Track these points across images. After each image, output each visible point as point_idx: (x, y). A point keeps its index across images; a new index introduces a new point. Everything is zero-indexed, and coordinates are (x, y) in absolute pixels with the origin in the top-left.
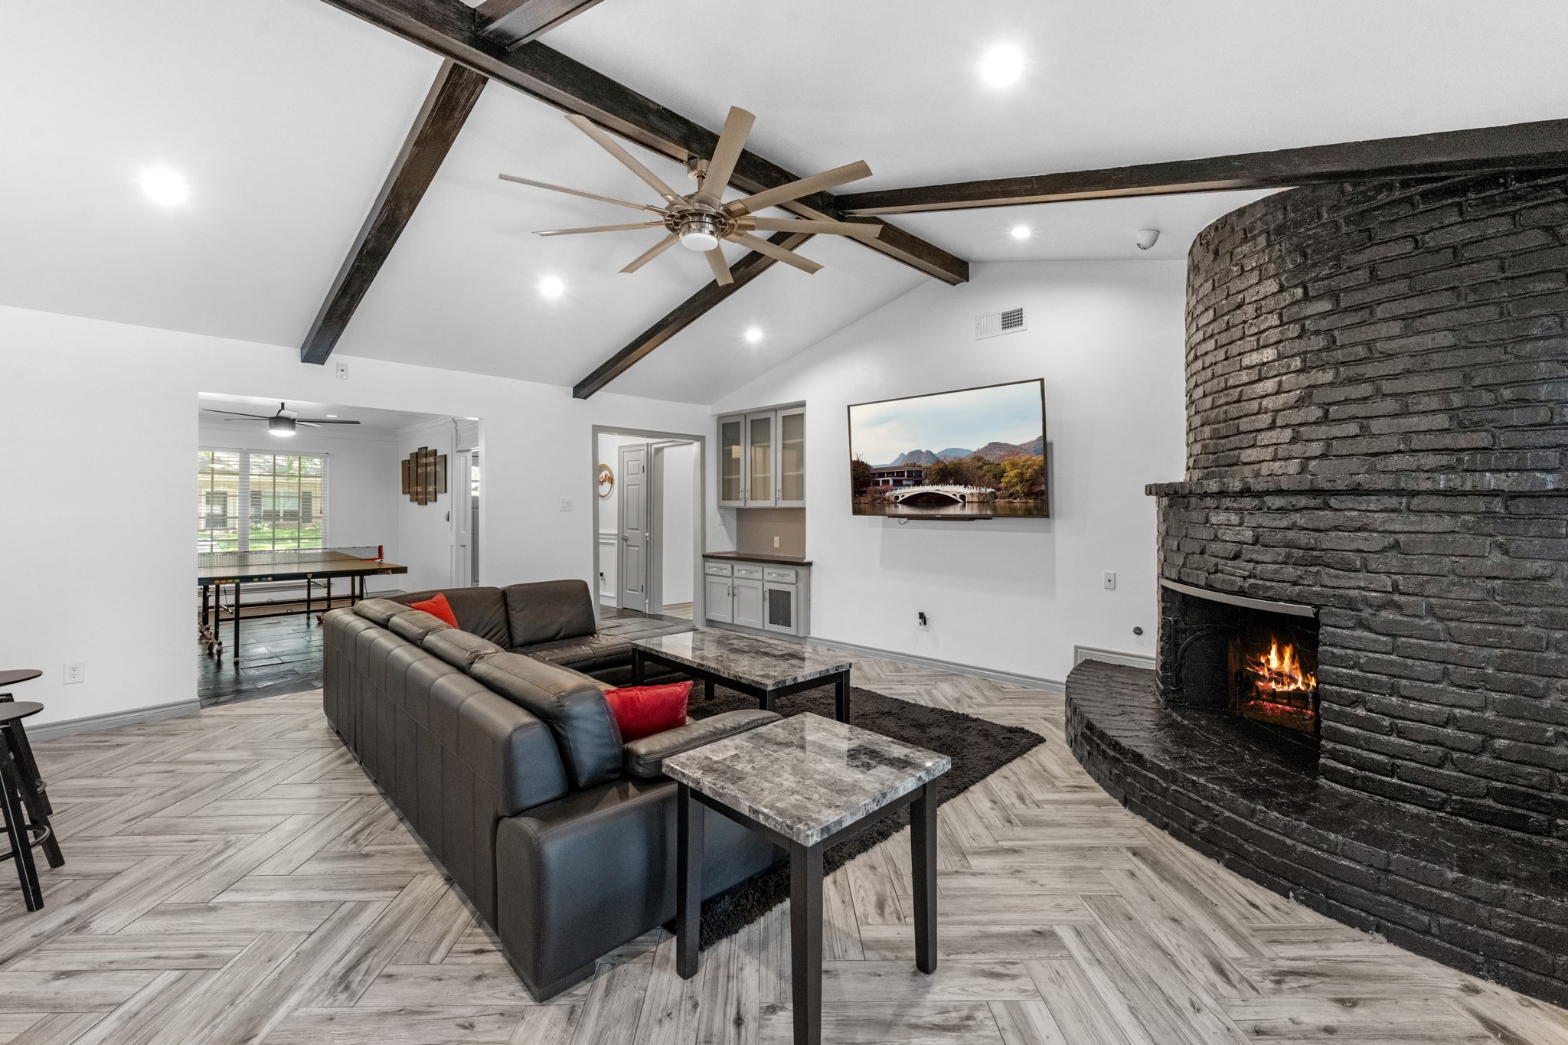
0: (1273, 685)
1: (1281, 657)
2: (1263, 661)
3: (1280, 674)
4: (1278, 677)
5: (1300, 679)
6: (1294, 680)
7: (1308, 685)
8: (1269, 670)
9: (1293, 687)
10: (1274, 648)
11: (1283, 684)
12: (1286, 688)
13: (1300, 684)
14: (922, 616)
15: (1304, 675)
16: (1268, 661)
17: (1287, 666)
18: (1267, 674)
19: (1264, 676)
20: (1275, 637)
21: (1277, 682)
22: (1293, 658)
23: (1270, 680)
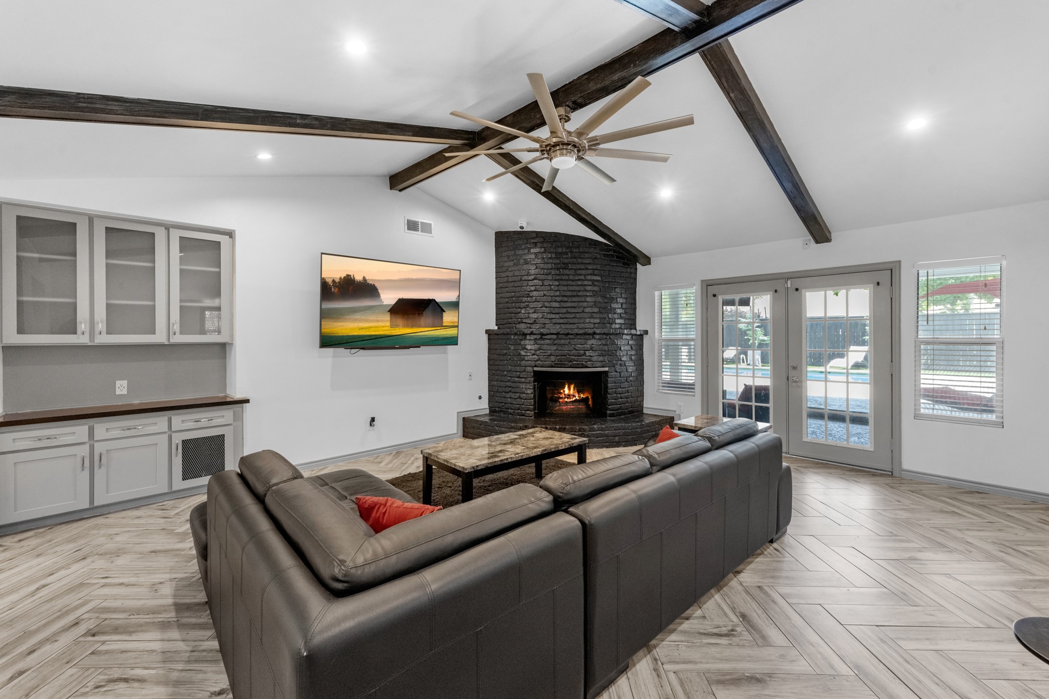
0: (566, 400)
1: (569, 389)
2: (562, 391)
3: (569, 395)
4: (569, 396)
5: (577, 395)
6: (574, 396)
7: (580, 397)
8: (564, 394)
9: (574, 399)
10: (567, 386)
11: (570, 398)
12: (571, 400)
13: (577, 397)
14: (373, 420)
15: (579, 394)
16: (564, 391)
17: (572, 392)
18: (563, 396)
19: (562, 397)
20: (567, 382)
21: (568, 398)
22: (574, 388)
23: (565, 398)
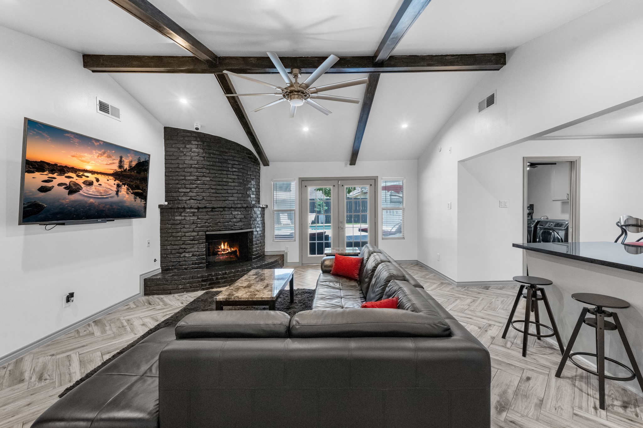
0: (223, 252)
1: (224, 246)
2: (220, 247)
3: (224, 249)
4: (224, 250)
5: (229, 249)
6: (228, 250)
7: (231, 250)
8: (221, 249)
9: (228, 251)
10: (222, 244)
11: (225, 251)
12: (226, 252)
13: (229, 251)
14: (72, 295)
15: (230, 248)
16: (221, 247)
17: (226, 247)
18: (221, 250)
19: (220, 251)
20: (223, 241)
21: (223, 251)
22: (227, 245)
23: (222, 251)
